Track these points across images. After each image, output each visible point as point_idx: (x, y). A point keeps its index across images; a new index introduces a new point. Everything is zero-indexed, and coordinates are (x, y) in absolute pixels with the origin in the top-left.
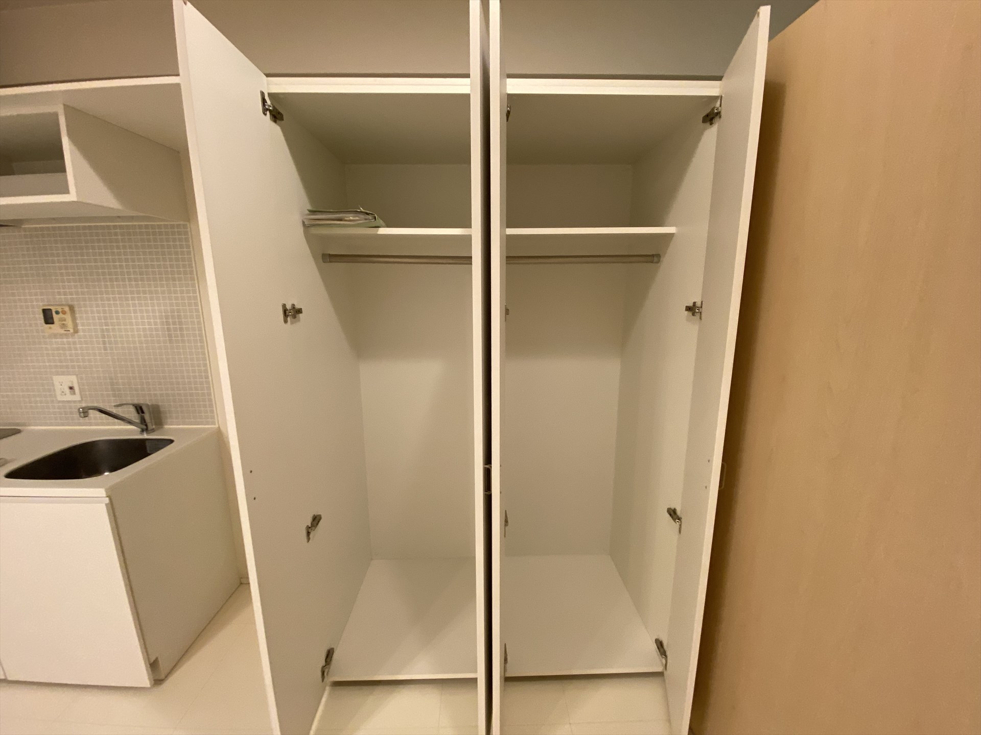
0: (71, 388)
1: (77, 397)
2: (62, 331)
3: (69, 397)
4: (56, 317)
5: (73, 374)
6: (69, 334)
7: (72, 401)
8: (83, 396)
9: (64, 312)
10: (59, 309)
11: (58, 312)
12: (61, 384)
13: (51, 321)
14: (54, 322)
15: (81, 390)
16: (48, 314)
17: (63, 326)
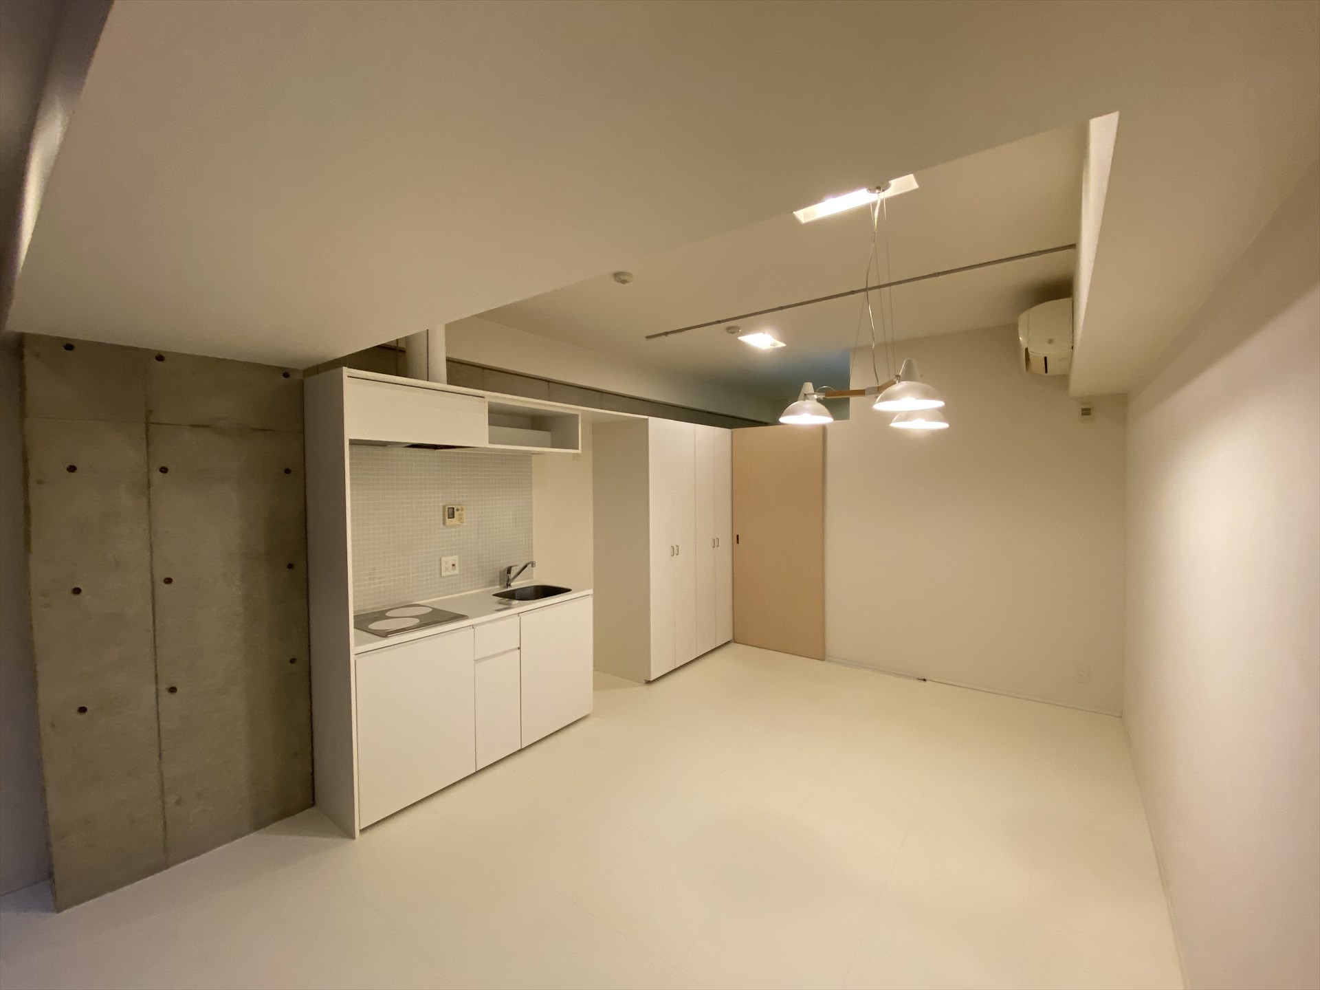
0: (453, 565)
1: (457, 572)
2: (459, 523)
3: (451, 572)
4: (456, 513)
5: (455, 554)
6: (459, 526)
7: (452, 576)
8: (460, 570)
9: (462, 509)
10: (459, 507)
11: (458, 510)
12: (446, 563)
13: (451, 516)
14: (453, 517)
15: (460, 566)
16: (451, 511)
17: (460, 519)
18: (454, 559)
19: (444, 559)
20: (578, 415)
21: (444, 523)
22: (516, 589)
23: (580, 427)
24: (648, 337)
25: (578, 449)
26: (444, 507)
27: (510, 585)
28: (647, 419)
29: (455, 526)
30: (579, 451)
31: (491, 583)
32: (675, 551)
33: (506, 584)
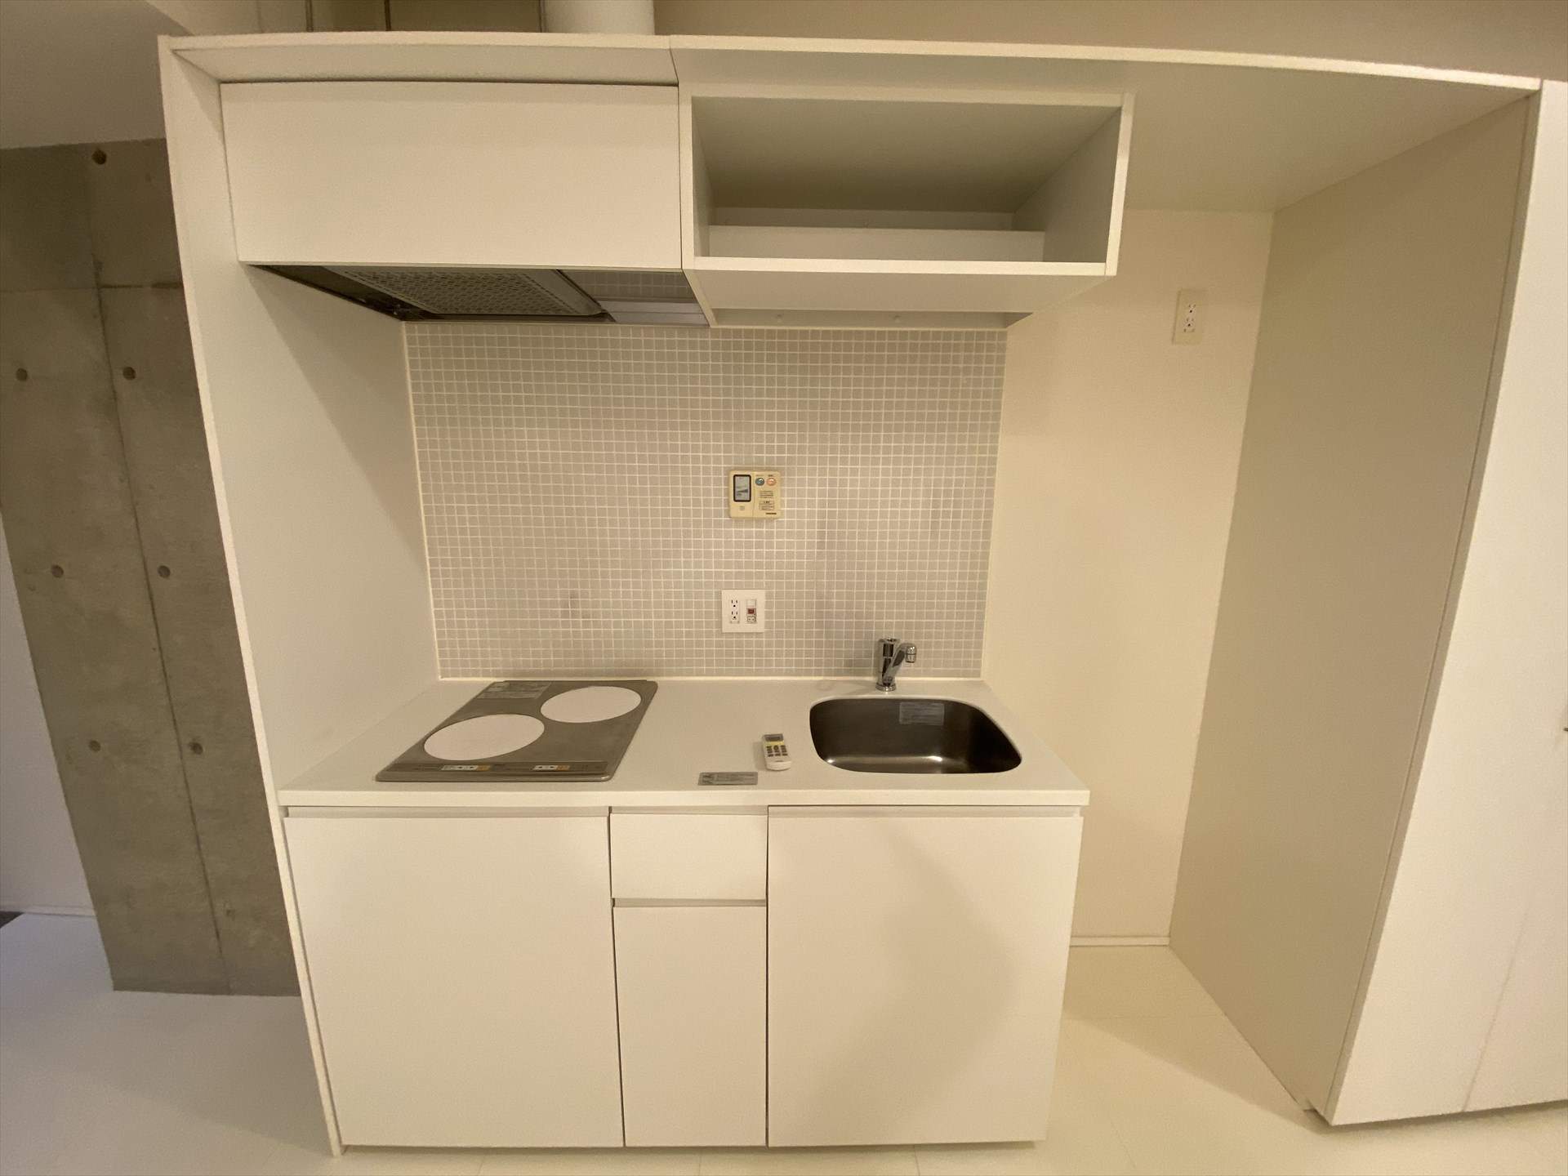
0: (751, 611)
1: (760, 626)
2: (763, 514)
3: (745, 626)
4: (757, 490)
5: (758, 587)
6: (767, 521)
7: (748, 634)
8: (768, 625)
9: (774, 482)
10: (765, 475)
11: (760, 483)
12: (733, 602)
13: (744, 497)
14: (748, 499)
15: (768, 615)
16: (743, 483)
17: (766, 505)
18: (758, 598)
19: (727, 595)
21: (729, 512)
26: (729, 474)
29: (749, 521)
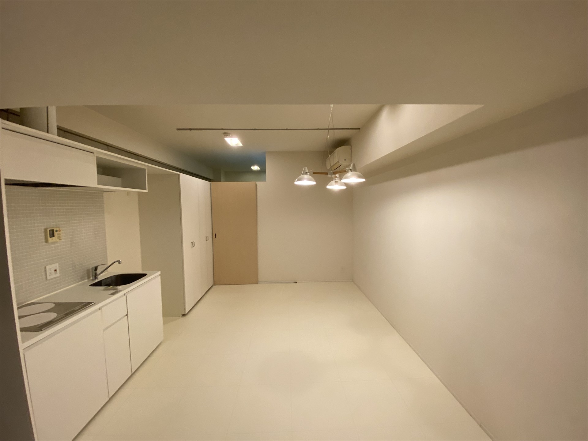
0: (55, 270)
1: (58, 274)
2: (58, 240)
3: (54, 276)
4: (56, 233)
5: (57, 263)
6: (57, 242)
7: (55, 278)
8: (60, 273)
9: (60, 231)
10: (58, 229)
11: (57, 231)
12: (50, 269)
13: (52, 236)
14: (53, 236)
15: (60, 270)
16: (51, 232)
17: (59, 237)
18: (56, 266)
19: (48, 267)
20: (145, 169)
21: (47, 241)
22: (103, 280)
23: (146, 176)
24: (178, 129)
25: (146, 189)
26: (46, 230)
27: (97, 278)
28: (179, 175)
29: (54, 243)
30: (146, 191)
31: (82, 279)
32: (193, 244)
33: (94, 278)
